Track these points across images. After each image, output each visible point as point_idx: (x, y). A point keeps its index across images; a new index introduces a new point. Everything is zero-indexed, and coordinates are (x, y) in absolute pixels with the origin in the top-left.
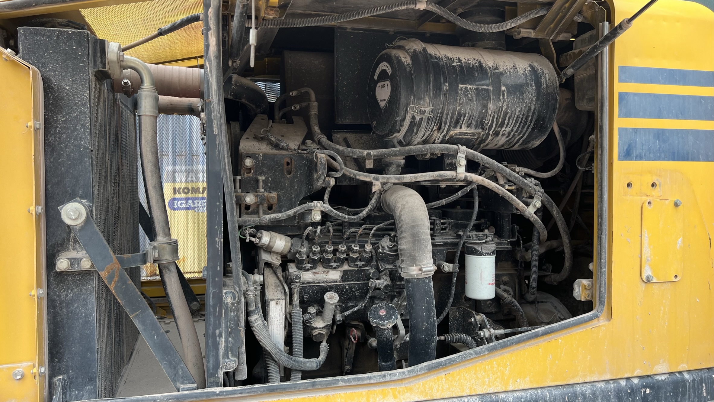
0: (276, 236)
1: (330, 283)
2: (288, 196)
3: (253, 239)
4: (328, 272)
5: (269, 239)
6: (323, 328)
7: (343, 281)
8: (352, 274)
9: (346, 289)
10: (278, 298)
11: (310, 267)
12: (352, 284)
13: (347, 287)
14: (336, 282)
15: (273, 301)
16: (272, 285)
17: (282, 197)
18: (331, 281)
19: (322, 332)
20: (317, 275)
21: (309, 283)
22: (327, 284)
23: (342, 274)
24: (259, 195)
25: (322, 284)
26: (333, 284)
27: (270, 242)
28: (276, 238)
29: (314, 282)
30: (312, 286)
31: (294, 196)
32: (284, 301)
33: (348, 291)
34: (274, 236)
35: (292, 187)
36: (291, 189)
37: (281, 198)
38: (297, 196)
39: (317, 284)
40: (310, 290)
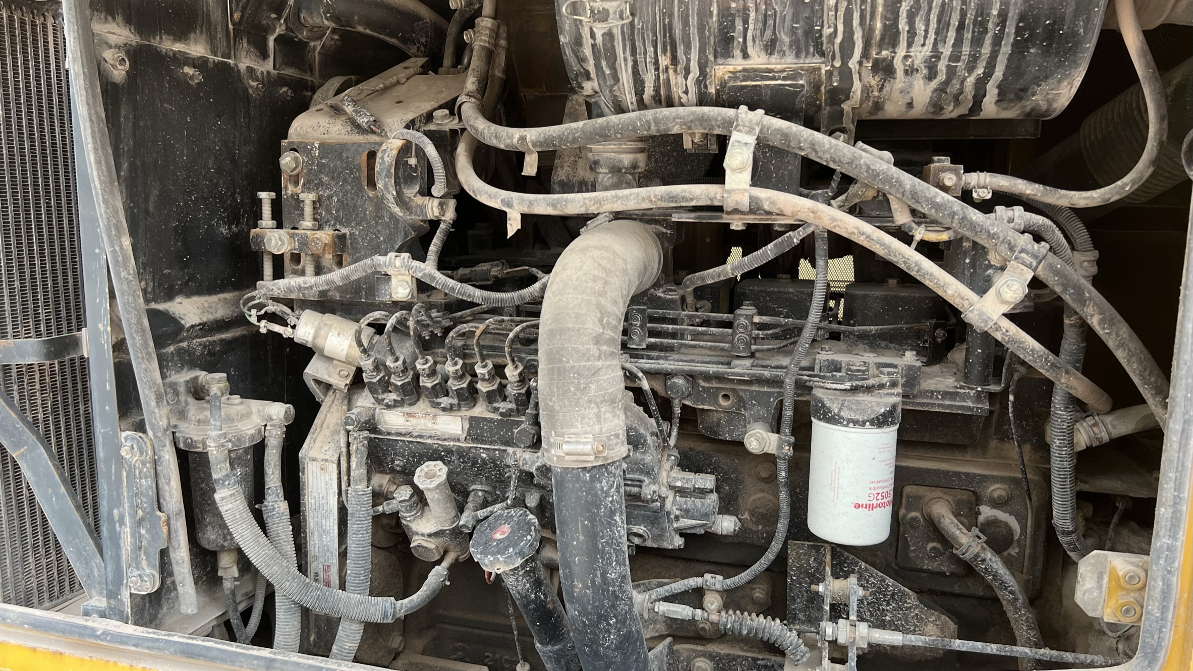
0: (331, 326)
1: (445, 440)
2: (371, 239)
3: (277, 328)
4: (435, 416)
5: (312, 332)
6: (430, 535)
7: (474, 440)
8: (490, 428)
9: (483, 460)
10: (327, 457)
11: (395, 400)
12: (496, 450)
13: (484, 455)
14: (459, 440)
15: (314, 463)
17: (360, 240)
18: (447, 436)
19: (425, 544)
20: (414, 421)
21: (400, 434)
22: (440, 442)
23: (467, 426)
24: (297, 235)
25: (429, 441)
26: (452, 443)
27: (315, 337)
28: (330, 330)
29: (409, 434)
30: (408, 442)
31: (384, 240)
32: (335, 466)
33: (487, 464)
34: (325, 325)
35: (380, 219)
36: (377, 223)
37: (358, 243)
38: (390, 239)
39: (419, 440)
40: (405, 450)
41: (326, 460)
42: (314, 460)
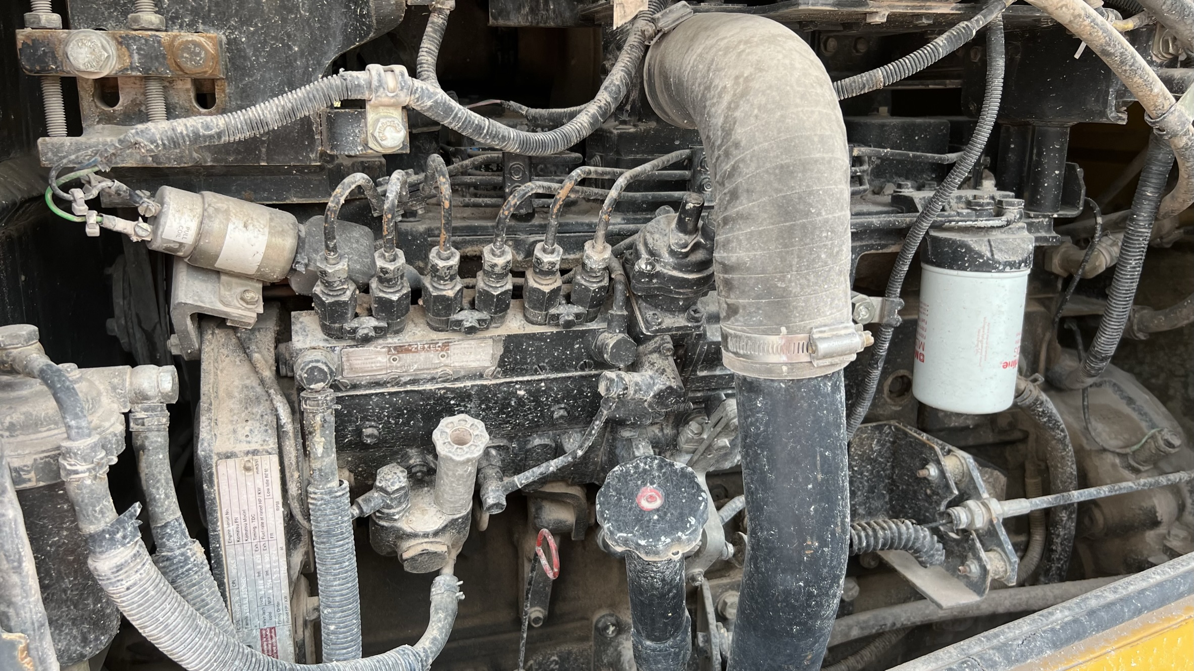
0: (227, 212)
1: (456, 380)
2: (275, 50)
3: (119, 224)
4: (446, 345)
5: (193, 226)
6: (436, 534)
7: (505, 374)
8: (539, 349)
9: (520, 400)
10: (253, 446)
11: (375, 328)
12: (541, 380)
13: (521, 393)
14: (481, 376)
15: (231, 462)
16: (230, 396)
17: (250, 52)
18: (463, 373)
19: (432, 548)
20: (407, 358)
21: (378, 384)
22: (448, 385)
23: (500, 351)
24: (134, 38)
25: (429, 387)
26: (469, 384)
27: (200, 234)
28: (228, 220)
29: (396, 382)
30: (390, 394)
31: (302, 52)
32: (275, 459)
33: (524, 405)
34: (217, 210)
35: (290, 11)
36: (284, 20)
37: (246, 58)
38: (314, 48)
39: (409, 388)
40: (383, 409)
41: (255, 452)
42: (228, 456)
